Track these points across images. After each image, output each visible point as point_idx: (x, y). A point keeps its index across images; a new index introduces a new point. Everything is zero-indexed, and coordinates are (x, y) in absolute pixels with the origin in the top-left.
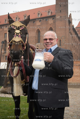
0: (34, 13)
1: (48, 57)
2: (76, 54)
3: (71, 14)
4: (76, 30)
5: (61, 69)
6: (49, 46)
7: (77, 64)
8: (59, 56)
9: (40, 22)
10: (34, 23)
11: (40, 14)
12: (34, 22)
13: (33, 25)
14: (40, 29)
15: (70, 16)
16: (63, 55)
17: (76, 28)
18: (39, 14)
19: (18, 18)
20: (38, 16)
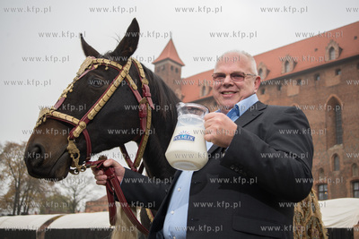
0: (316, 50)
1: (217, 127)
5: (265, 165)
8: (260, 125)
9: (337, 74)
10: (316, 79)
11: (336, 48)
12: (316, 76)
13: (315, 87)
14: (340, 97)
16: (275, 124)
18: (332, 49)
19: (264, 70)
20: (330, 55)
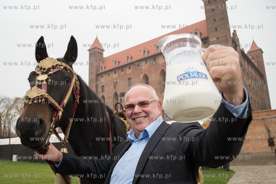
2: (254, 98)
3: (235, 31)
4: (250, 57)
6: (140, 123)
7: (258, 116)
15: (233, 34)
17: (249, 52)
